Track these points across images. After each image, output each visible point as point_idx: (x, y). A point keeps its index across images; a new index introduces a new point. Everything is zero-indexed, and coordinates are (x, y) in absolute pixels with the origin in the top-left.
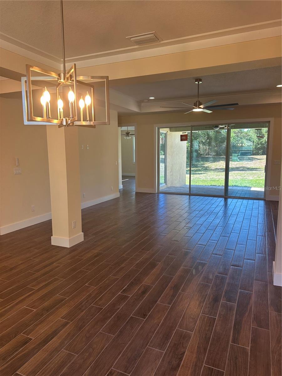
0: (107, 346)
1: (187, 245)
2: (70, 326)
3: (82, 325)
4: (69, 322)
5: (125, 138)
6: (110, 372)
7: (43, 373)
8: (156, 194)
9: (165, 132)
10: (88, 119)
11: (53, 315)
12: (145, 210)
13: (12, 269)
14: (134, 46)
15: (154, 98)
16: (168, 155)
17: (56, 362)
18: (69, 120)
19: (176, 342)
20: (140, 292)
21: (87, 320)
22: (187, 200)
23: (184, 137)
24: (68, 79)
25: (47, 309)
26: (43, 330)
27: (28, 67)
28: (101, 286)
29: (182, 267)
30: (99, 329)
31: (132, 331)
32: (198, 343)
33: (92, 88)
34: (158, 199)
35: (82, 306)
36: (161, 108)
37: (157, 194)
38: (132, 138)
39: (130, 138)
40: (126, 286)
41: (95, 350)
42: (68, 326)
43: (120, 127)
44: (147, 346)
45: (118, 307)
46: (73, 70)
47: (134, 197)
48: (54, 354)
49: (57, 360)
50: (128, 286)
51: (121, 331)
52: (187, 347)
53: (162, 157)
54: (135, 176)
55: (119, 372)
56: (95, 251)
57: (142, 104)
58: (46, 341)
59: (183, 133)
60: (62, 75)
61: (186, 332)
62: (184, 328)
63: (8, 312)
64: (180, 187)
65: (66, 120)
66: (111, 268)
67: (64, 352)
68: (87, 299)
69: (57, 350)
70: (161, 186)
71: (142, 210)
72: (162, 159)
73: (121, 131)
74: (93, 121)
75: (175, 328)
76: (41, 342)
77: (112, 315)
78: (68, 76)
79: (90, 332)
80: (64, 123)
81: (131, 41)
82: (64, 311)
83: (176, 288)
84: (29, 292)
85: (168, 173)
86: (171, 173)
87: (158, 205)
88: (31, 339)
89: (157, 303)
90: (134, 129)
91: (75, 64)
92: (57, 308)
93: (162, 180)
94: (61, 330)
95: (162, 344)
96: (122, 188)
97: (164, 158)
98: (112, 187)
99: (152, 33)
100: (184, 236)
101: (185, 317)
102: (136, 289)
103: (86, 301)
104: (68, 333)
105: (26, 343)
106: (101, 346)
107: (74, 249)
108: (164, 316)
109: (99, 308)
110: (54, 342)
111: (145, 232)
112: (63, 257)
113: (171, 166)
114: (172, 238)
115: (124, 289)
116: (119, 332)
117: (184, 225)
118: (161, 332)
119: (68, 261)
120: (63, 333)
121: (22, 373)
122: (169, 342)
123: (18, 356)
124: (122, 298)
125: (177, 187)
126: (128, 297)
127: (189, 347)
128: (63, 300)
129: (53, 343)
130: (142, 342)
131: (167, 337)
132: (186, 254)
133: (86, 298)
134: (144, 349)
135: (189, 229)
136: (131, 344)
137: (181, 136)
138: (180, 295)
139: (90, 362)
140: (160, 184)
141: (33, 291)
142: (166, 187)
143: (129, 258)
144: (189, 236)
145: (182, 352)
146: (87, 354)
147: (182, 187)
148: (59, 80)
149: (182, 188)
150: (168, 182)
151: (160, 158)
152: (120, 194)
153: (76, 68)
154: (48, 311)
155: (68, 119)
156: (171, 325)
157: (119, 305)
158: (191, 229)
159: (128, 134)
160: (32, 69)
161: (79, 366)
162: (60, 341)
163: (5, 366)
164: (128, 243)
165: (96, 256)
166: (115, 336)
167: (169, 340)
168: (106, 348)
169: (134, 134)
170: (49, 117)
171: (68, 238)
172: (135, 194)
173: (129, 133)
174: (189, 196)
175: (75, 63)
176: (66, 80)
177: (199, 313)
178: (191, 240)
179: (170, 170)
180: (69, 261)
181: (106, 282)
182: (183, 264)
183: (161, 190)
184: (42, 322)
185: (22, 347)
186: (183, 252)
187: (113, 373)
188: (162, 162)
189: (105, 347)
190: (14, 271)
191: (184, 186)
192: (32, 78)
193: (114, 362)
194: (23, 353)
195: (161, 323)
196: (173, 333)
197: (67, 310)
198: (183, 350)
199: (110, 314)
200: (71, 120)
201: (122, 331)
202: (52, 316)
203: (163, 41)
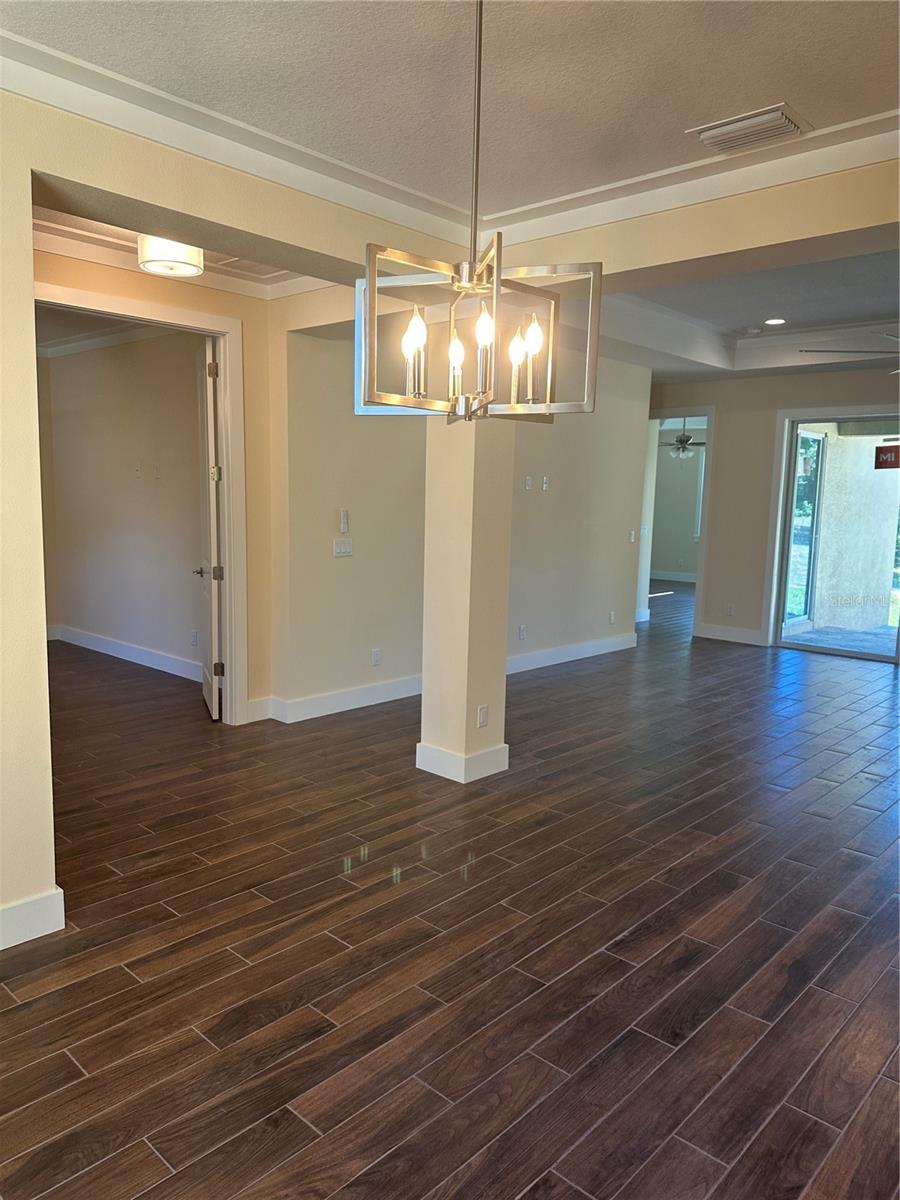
0: (543, 1099)
1: (860, 835)
2: (441, 1013)
3: (475, 1019)
4: (442, 1004)
5: (673, 454)
6: (545, 1181)
7: (355, 1128)
8: (766, 648)
9: (819, 437)
10: (530, 396)
11: (400, 972)
12: (720, 699)
13: (303, 821)
14: (712, 156)
15: (782, 322)
16: (823, 516)
17: (393, 1106)
18: (474, 399)
19: (774, 1147)
20: (670, 959)
21: (493, 1007)
22: (887, 681)
23: (889, 455)
24: (480, 277)
25: (386, 951)
26: (367, 1007)
27: (372, 249)
28: (547, 916)
29: (830, 907)
30: (526, 1041)
31: (630, 1076)
32: (857, 1171)
33: (553, 302)
34: (774, 668)
35: (484, 966)
36: (804, 353)
37: (769, 651)
38: (696, 458)
39: (691, 454)
40: (625, 933)
41: (505, 1103)
42: (437, 1012)
43: (658, 421)
44: (673, 1134)
45: (593, 991)
46: (493, 252)
47: (686, 653)
48: (389, 1082)
49: (395, 1102)
50: (631, 934)
51: (593, 1064)
52: (813, 1171)
53: (800, 522)
54: (694, 584)
55: (571, 1187)
56: (540, 808)
57: (739, 341)
58: (371, 1041)
59: (885, 440)
60: (465, 267)
61: (816, 1122)
62: (809, 1109)
63: (283, 938)
64: (863, 633)
65: (467, 399)
66: (584, 867)
67: (416, 1084)
68: (500, 945)
69: (398, 1072)
70: (788, 622)
71: (707, 697)
72: (803, 529)
73: (661, 432)
74: (548, 402)
75: (780, 1099)
76: (358, 1040)
77: (570, 1012)
78: (480, 268)
79: (499, 1046)
80: (461, 411)
81: (703, 141)
82: (430, 967)
83: (800, 971)
84: (341, 894)
85: (822, 578)
86: (834, 581)
87: (772, 686)
88: (332, 1026)
89: (726, 1004)
90: (705, 427)
91: (500, 234)
92: (412, 956)
93: (795, 603)
94: (416, 1020)
95: (723, 1139)
96: (648, 619)
97: (809, 525)
98: (613, 613)
99: (777, 109)
100: (853, 804)
101: (820, 1073)
102: (657, 949)
103: (496, 952)
104: (434, 1035)
105: (319, 1032)
106: (525, 1096)
107: (478, 789)
108: (743, 1053)
109: (533, 980)
110: (393, 1049)
111: (710, 771)
112: (441, 810)
113: (836, 554)
114: (809, 805)
115: (617, 939)
116: (586, 1067)
117: (861, 765)
118: (727, 1101)
119: (460, 821)
120: (421, 1028)
121: (299, 1113)
122: (750, 1139)
123: (296, 1062)
124: (610, 968)
125: (852, 633)
126: (629, 967)
127: (820, 1174)
128: (429, 936)
129: (389, 1052)
130: (657, 1116)
131: (744, 1120)
132: (854, 865)
133: (496, 943)
134: (660, 1141)
135: (876, 781)
136: (620, 1112)
137: (879, 451)
138: (809, 994)
139: (486, 1133)
140: (786, 616)
141: (352, 893)
142: (808, 627)
143: (645, 847)
144: (876, 806)
145: (793, 1185)
146: (483, 1108)
147: (870, 634)
148: (457, 284)
149: (870, 637)
150: (818, 611)
151: (793, 527)
152: (638, 636)
153: (503, 245)
154: (384, 956)
155: (471, 398)
156: (764, 1086)
157: (597, 985)
158: (884, 784)
159: (683, 442)
160: (382, 257)
161: (454, 1136)
162: (409, 1050)
163: (259, 1081)
164: (649, 800)
165: (540, 823)
166: (573, 1078)
167: (749, 1134)
168: (540, 1105)
169: (704, 444)
170: (420, 394)
171: (464, 756)
172: (688, 644)
173: (689, 438)
174: (893, 666)
175: (499, 230)
176: (475, 282)
177: (876, 1071)
178: (879, 821)
179: (830, 570)
180: (460, 823)
181: (563, 909)
182: (837, 898)
183: (786, 638)
184: (365, 985)
185: (308, 1039)
186: (843, 858)
187: (553, 1184)
188: (800, 540)
189: (538, 1102)
190: (309, 828)
191: (882, 631)
192: (381, 282)
193: (559, 1153)
194: (307, 1059)
195: (729, 1074)
196: (768, 1115)
197: (439, 966)
198: (794, 1178)
199: (565, 1006)
200: (481, 401)
201: (596, 1066)
202: (396, 974)
203: (814, 129)
